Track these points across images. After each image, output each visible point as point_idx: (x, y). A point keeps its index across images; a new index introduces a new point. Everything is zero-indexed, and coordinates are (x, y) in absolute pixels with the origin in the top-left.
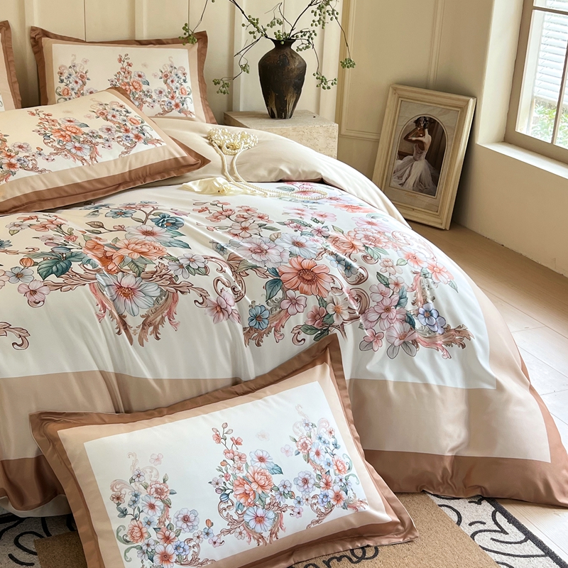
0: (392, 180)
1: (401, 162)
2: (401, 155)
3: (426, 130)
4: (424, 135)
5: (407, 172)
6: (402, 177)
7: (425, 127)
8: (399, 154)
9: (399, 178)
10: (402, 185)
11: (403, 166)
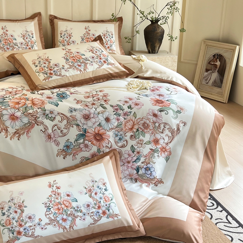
0: (203, 81)
1: (207, 73)
2: (207, 70)
3: (218, 59)
4: (217, 62)
5: (209, 78)
6: (207, 80)
7: (217, 58)
8: (206, 70)
9: (206, 80)
10: (207, 83)
11: (208, 75)
